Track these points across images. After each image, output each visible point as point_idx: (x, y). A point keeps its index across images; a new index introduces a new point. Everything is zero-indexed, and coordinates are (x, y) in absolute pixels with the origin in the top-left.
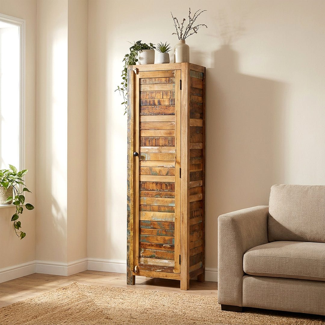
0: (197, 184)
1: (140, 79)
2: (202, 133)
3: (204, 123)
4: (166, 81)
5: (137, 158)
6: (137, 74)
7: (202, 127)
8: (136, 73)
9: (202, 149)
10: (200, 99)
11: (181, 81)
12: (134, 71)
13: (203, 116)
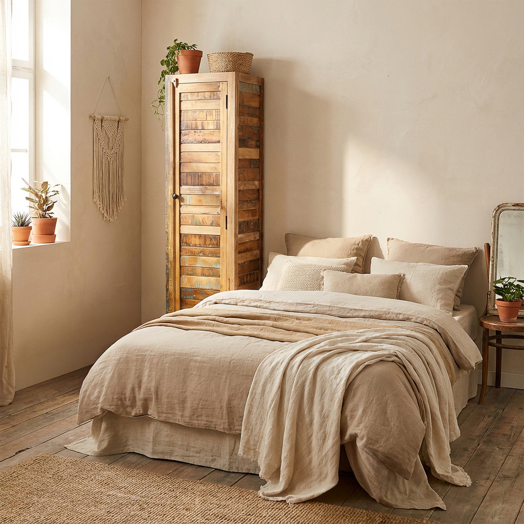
0: (251, 237)
1: (180, 93)
2: (258, 167)
3: (262, 154)
4: (210, 96)
5: (177, 201)
6: (177, 86)
7: (259, 159)
8: (175, 86)
9: (259, 189)
10: (255, 120)
11: (227, 96)
12: (173, 83)
13: (260, 145)
